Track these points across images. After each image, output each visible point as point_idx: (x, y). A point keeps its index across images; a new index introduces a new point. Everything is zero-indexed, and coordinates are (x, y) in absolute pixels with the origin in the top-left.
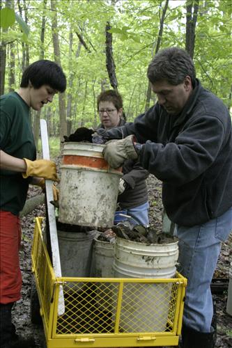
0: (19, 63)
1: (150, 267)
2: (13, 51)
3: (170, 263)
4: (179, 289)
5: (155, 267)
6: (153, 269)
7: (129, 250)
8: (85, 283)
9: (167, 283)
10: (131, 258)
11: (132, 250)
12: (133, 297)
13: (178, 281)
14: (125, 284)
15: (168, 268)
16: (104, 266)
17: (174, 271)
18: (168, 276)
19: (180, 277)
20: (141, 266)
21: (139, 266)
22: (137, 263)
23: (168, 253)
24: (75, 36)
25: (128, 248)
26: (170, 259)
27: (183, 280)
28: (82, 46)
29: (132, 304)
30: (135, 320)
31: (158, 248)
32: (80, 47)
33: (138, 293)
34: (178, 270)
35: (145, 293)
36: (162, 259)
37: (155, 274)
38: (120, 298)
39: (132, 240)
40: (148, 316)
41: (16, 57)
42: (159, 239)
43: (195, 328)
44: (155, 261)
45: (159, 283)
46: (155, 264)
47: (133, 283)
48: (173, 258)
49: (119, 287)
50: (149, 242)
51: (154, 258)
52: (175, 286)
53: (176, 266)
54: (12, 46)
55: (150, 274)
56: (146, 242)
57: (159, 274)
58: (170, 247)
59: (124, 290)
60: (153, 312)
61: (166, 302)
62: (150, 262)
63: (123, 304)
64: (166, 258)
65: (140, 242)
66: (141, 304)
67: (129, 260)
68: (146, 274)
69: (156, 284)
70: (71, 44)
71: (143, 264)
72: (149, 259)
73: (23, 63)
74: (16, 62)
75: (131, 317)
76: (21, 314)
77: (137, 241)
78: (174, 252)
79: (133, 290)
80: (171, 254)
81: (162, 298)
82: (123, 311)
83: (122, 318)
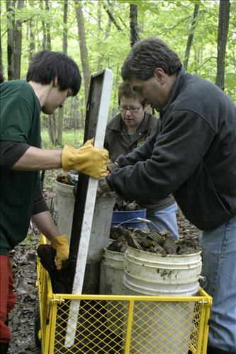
0: (39, 45)
1: (166, 282)
2: (33, 31)
3: (191, 277)
4: (203, 310)
5: (172, 283)
6: (170, 285)
7: (141, 261)
8: (87, 301)
9: (187, 302)
10: (144, 272)
11: (144, 262)
12: (146, 319)
13: (201, 300)
14: (136, 302)
15: (189, 284)
16: (114, 281)
17: (197, 287)
18: (189, 294)
19: (203, 295)
20: (156, 282)
21: (153, 281)
22: (151, 278)
23: (188, 265)
24: (104, 13)
25: (140, 259)
26: (191, 273)
27: (207, 298)
28: (113, 24)
29: (145, 327)
30: (149, 346)
31: (176, 259)
32: (110, 25)
33: (152, 314)
34: (201, 285)
35: (161, 314)
36: (181, 273)
37: (172, 291)
38: (130, 319)
39: (144, 250)
40: (165, 342)
41: (36, 37)
42: (178, 249)
43: (224, 349)
44: (173, 276)
45: (177, 302)
46: (173, 279)
47: (146, 302)
48: (194, 271)
49: (128, 307)
50: (166, 253)
51: (171, 272)
52: (198, 306)
53: (199, 280)
54: (31, 26)
55: (167, 291)
56: (161, 253)
57: (176, 291)
58: (190, 259)
59: (135, 310)
60: (170, 338)
61: (186, 325)
62: (166, 277)
63: (134, 327)
64: (186, 272)
65: (155, 252)
66: (156, 327)
67: (142, 273)
68: (161, 291)
69: (174, 303)
70: (99, 22)
71: (158, 279)
72: (165, 273)
73: (44, 45)
74: (36, 44)
75: (144, 343)
76: (25, 336)
77: (150, 251)
78: (196, 264)
79: (146, 310)
80: (191, 267)
81: (182, 321)
82: (133, 335)
83: (133, 343)
